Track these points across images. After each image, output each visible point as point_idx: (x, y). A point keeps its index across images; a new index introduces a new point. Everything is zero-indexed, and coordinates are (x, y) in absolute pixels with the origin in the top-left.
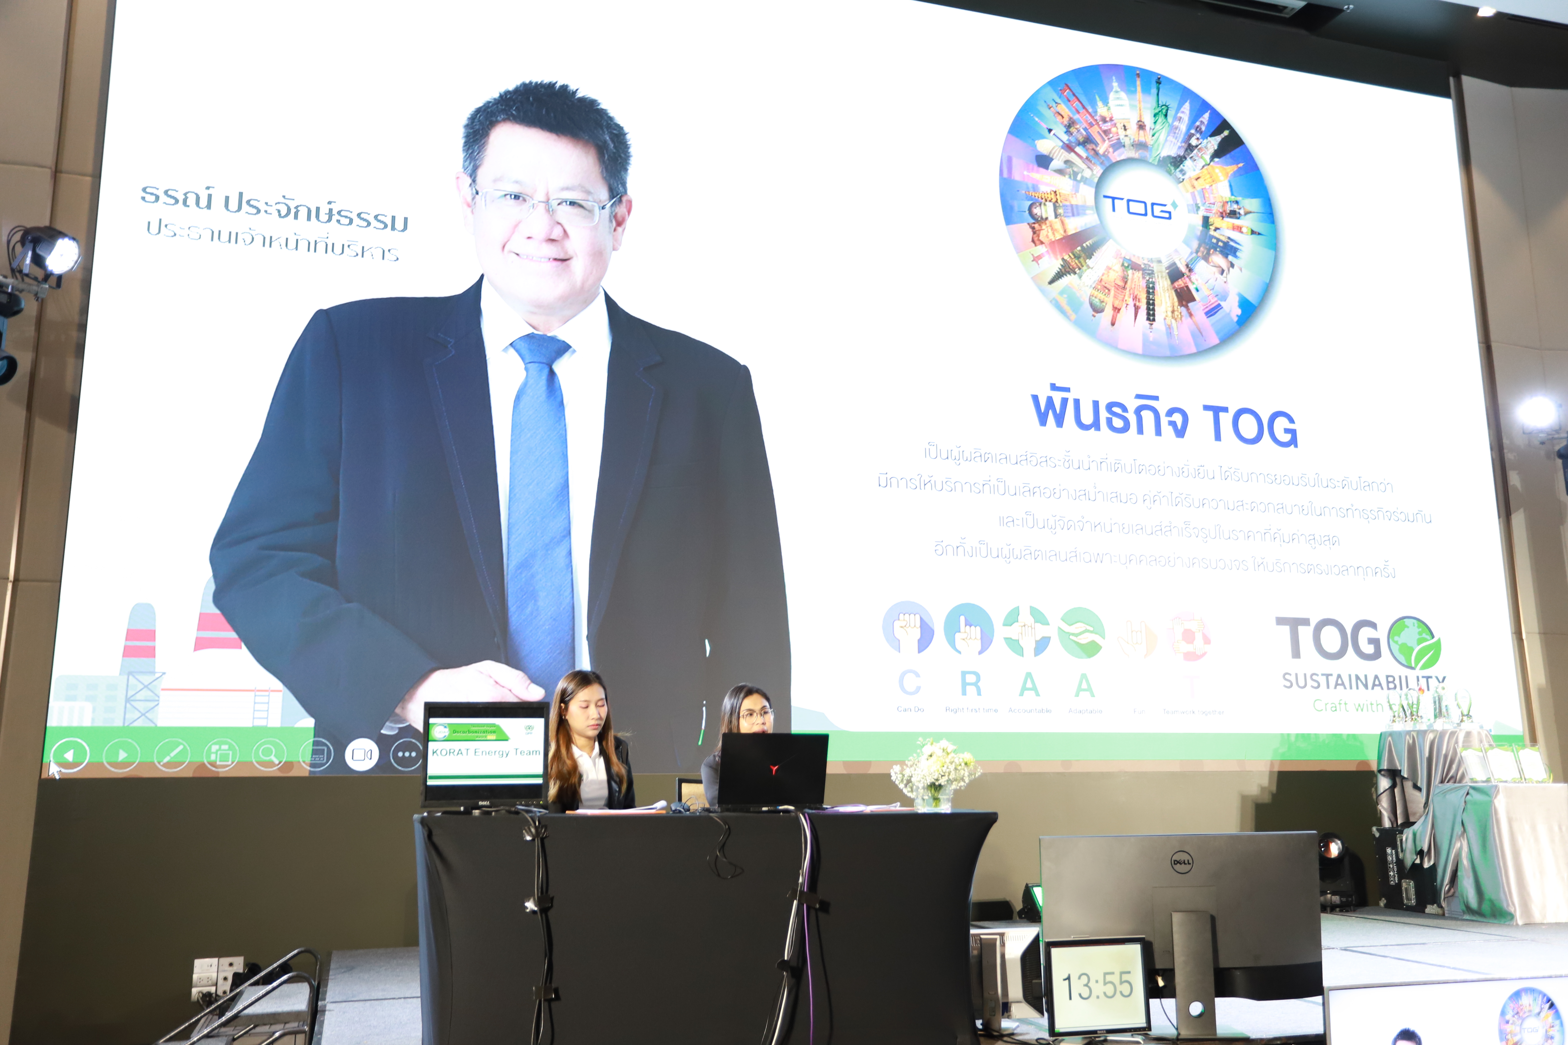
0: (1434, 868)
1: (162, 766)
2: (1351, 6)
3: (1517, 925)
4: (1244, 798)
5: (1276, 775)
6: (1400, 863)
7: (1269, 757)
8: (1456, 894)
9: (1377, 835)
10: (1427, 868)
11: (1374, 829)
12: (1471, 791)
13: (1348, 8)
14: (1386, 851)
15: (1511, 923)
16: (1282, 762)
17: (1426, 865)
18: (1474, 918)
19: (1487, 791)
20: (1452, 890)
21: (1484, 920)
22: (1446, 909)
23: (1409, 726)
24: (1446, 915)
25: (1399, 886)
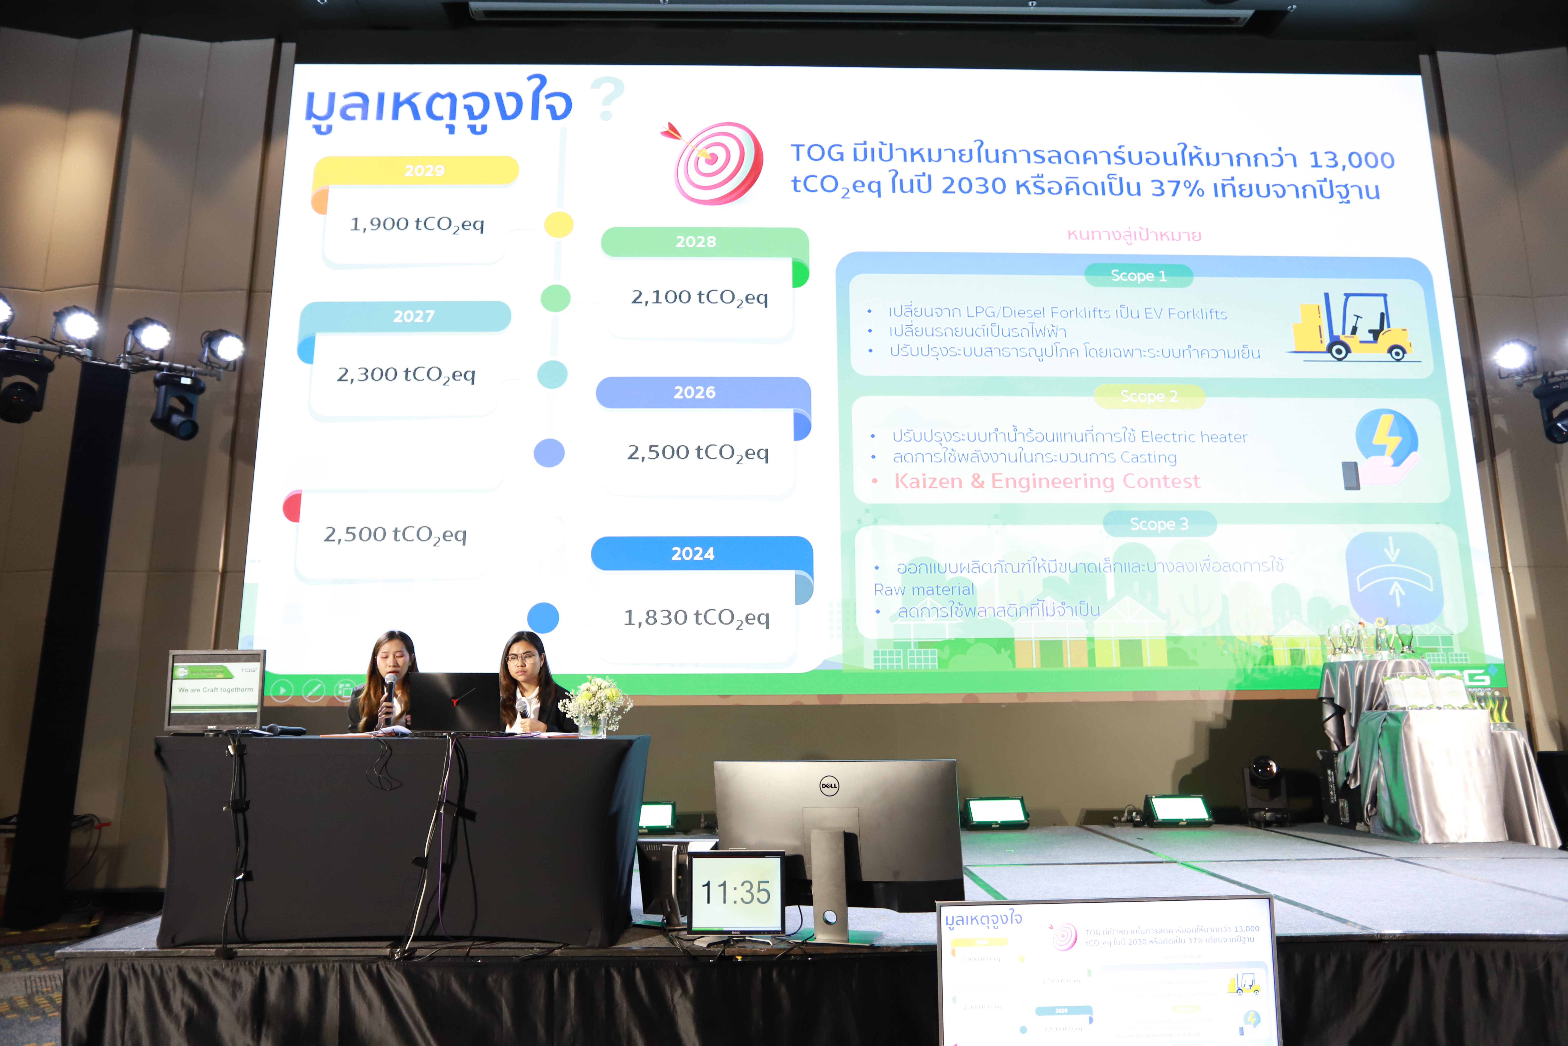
0: (1359, 788)
1: (308, 698)
2: (1294, 7)
3: (1426, 843)
4: (1198, 725)
5: (1231, 704)
6: (1336, 783)
7: (1224, 688)
8: (1378, 814)
9: (1321, 758)
10: (1353, 789)
11: (1318, 752)
12: (1388, 718)
13: (1292, 9)
14: (1327, 772)
15: (1419, 842)
16: (1237, 692)
17: (1352, 787)
18: (1391, 836)
19: (1399, 718)
20: (1374, 809)
21: (1399, 838)
22: (1371, 826)
23: (1345, 658)
24: (1372, 832)
25: (1337, 803)
